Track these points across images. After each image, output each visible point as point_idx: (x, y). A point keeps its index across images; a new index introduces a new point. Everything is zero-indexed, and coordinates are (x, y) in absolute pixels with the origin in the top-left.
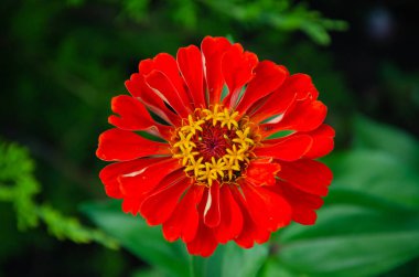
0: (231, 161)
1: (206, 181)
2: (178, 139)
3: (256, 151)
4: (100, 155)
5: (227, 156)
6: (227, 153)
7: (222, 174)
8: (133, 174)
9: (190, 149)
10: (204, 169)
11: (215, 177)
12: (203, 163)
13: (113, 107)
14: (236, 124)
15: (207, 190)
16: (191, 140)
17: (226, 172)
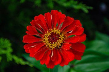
0: (58, 43)
1: (52, 48)
2: (44, 37)
3: (65, 40)
4: (24, 42)
5: (57, 42)
6: (57, 41)
7: (56, 47)
8: (32, 47)
9: (47, 40)
10: (51, 45)
11: (54, 47)
12: (51, 44)
13: (27, 29)
14: (60, 33)
15: (52, 51)
16: (48, 37)
17: (57, 46)
